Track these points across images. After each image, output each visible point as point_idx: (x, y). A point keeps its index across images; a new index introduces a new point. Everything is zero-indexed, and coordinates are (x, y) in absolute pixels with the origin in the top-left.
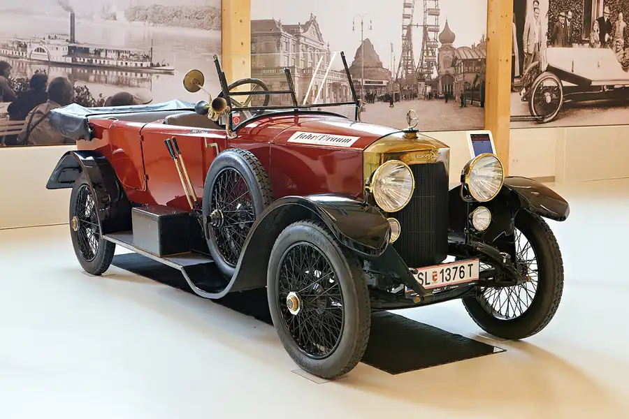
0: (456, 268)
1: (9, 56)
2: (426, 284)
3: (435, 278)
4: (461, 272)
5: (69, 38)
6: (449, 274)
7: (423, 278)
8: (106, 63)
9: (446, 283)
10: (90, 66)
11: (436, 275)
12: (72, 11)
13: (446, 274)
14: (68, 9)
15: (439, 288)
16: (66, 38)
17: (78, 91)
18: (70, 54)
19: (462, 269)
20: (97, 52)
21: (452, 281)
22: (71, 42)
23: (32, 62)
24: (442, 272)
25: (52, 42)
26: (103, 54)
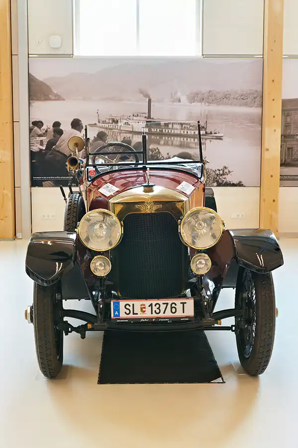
0: (167, 304)
1: (106, 128)
2: (134, 314)
3: (144, 310)
4: (172, 308)
5: (147, 115)
6: (159, 308)
7: (131, 308)
8: (173, 132)
9: (154, 315)
10: (161, 134)
11: (145, 308)
12: (149, 97)
13: (155, 308)
14: (146, 96)
15: (147, 319)
16: (144, 115)
17: (152, 151)
18: (147, 126)
19: (173, 305)
20: (166, 125)
21: (161, 315)
22: (148, 118)
23: (121, 132)
24: (151, 305)
25: (135, 118)
26: (170, 126)
